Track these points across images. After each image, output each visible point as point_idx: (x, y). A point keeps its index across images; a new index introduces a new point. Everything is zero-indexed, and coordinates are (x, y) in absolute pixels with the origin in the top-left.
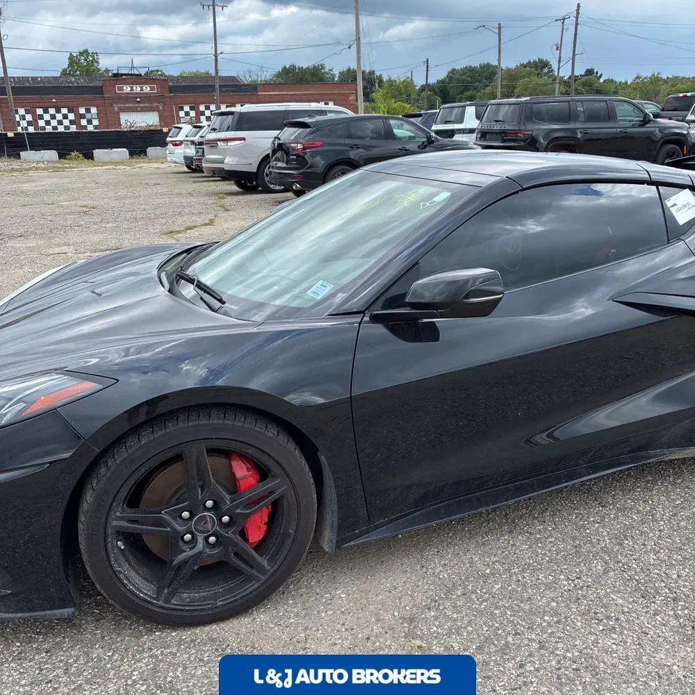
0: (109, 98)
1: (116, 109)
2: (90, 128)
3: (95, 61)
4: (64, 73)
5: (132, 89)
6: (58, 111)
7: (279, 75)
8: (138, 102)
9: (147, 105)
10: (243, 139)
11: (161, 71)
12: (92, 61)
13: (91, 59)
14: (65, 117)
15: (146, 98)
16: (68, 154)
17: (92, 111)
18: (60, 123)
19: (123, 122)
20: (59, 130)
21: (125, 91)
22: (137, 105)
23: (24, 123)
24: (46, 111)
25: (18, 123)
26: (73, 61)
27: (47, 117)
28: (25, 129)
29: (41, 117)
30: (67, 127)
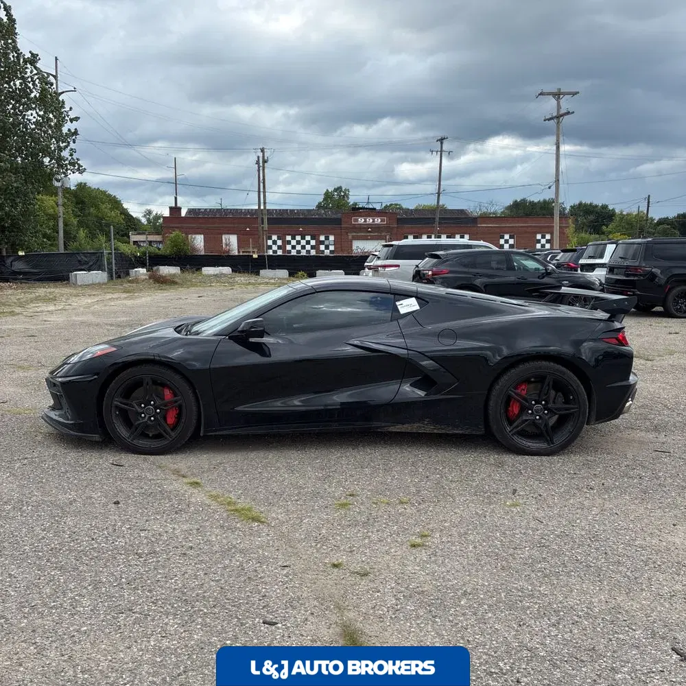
0: (346, 228)
1: (350, 237)
2: (327, 252)
3: (346, 196)
4: (319, 206)
5: (365, 221)
6: (303, 238)
7: (510, 208)
8: (370, 232)
9: (376, 234)
10: (398, 266)
11: (399, 205)
12: (343, 196)
13: (343, 194)
14: (308, 243)
15: (376, 228)
16: (296, 273)
17: (330, 239)
18: (303, 247)
19: (354, 247)
20: (292, 254)
21: (359, 222)
22: (368, 234)
23: (275, 248)
24: (294, 238)
25: (270, 247)
26: (328, 195)
27: (294, 242)
28: (275, 252)
29: (289, 242)
30: (308, 252)
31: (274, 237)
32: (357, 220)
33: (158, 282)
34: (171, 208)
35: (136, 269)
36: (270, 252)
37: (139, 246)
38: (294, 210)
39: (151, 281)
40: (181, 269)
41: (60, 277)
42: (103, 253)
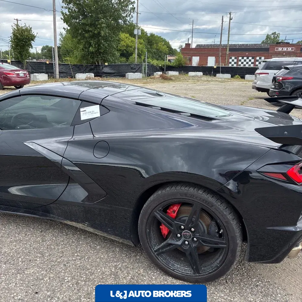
0: (271, 53)
3: (278, 36)
4: (263, 42)
5: (282, 49)
6: (248, 58)
10: (268, 74)
12: (276, 37)
14: (250, 61)
15: (288, 53)
16: (235, 76)
17: (262, 59)
18: (247, 63)
20: (234, 66)
23: (233, 63)
24: (243, 58)
25: (230, 63)
26: (268, 37)
27: (243, 61)
28: (233, 65)
29: (240, 61)
30: (250, 65)
31: (233, 58)
32: (278, 49)
33: (164, 79)
34: (186, 44)
35: (157, 73)
36: (230, 65)
37: (170, 62)
38: (248, 44)
39: (160, 78)
40: (179, 73)
41: (122, 75)
42: (142, 64)
